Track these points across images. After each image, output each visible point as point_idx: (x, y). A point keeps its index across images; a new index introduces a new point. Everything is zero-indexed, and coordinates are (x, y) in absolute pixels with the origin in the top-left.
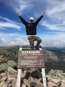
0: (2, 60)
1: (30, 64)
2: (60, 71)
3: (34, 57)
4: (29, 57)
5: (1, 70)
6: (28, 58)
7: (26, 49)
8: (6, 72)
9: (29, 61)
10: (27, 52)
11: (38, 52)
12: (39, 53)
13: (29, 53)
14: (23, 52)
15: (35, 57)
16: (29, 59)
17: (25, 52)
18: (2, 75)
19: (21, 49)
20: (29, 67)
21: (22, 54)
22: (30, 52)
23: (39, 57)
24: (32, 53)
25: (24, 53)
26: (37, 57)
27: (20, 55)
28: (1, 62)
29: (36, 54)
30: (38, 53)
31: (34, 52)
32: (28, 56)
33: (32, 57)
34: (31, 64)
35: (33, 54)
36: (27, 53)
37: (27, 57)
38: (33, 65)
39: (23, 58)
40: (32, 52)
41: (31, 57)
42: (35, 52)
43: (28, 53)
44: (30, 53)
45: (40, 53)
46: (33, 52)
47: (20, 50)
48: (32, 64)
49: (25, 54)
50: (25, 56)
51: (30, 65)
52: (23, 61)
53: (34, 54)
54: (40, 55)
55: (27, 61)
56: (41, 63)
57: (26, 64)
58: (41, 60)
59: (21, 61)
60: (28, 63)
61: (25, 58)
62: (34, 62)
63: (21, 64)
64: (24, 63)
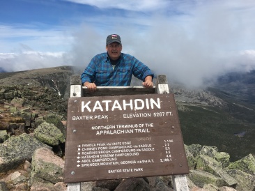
0: (19, 115)
1: (120, 159)
2: (210, 148)
3: (136, 126)
4: (116, 129)
5: (10, 162)
6: (112, 130)
8: (26, 167)
9: (115, 145)
10: (103, 106)
11: (152, 101)
12: (159, 106)
13: (114, 107)
14: (84, 106)
15: (140, 128)
16: (115, 136)
17: (98, 102)
18: (12, 182)
19: (76, 90)
20: (116, 174)
21: (80, 114)
22: (116, 105)
23: (162, 124)
24: (128, 108)
25: (90, 110)
26: (151, 125)
27: (74, 118)
28: (17, 119)
29: (145, 110)
30: (156, 109)
31: (135, 104)
32: (111, 123)
33: (129, 129)
34: (124, 158)
35: (133, 112)
36: (107, 109)
37: (107, 130)
38: (137, 166)
39: (86, 132)
40: (128, 102)
41: (126, 129)
42: (139, 105)
43: (110, 107)
44: (117, 110)
45: (164, 109)
46: (131, 104)
47: (72, 96)
48: (130, 158)
49: (98, 112)
50: (96, 123)
52: (89, 146)
53: (138, 111)
54: (165, 114)
55: (108, 146)
56: (169, 155)
57: (101, 162)
58: (171, 141)
59: (81, 148)
60: (114, 157)
61: (98, 133)
62: (141, 148)
63: (80, 164)
64: (92, 155)
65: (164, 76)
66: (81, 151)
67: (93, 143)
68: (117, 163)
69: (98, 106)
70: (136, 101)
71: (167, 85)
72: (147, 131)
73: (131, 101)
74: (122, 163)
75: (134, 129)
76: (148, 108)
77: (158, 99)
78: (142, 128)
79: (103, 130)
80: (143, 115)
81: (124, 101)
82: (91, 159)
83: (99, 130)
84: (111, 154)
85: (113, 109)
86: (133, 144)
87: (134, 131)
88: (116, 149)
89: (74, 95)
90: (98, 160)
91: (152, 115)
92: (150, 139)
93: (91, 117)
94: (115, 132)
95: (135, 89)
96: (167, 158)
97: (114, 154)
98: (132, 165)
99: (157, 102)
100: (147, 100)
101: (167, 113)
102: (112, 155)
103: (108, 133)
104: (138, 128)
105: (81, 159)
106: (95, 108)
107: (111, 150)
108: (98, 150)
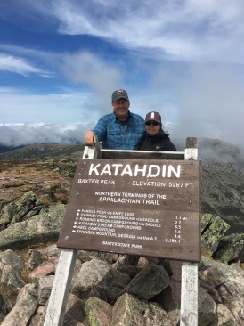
1: (118, 231)
3: (145, 196)
4: (121, 197)
6: (117, 198)
7: (118, 153)
9: (116, 215)
10: (113, 170)
11: (171, 168)
12: (178, 175)
13: (124, 172)
14: (93, 169)
15: (149, 199)
16: (119, 205)
17: (108, 165)
18: (47, 254)
19: (89, 153)
20: (110, 247)
22: (128, 170)
24: (140, 174)
25: (97, 174)
26: (164, 197)
27: (80, 181)
30: (173, 178)
31: (149, 170)
32: (116, 189)
33: (135, 198)
34: (123, 231)
35: (145, 179)
36: (116, 174)
37: (111, 197)
38: (136, 242)
39: (89, 196)
40: (141, 167)
41: (132, 197)
42: (154, 171)
43: (120, 170)
44: (126, 175)
46: (144, 170)
47: (84, 157)
48: (130, 232)
49: (106, 176)
50: (101, 188)
51: (121, 236)
52: (89, 213)
53: (151, 179)
54: (184, 185)
55: (108, 215)
56: (178, 235)
57: (98, 231)
58: (184, 219)
59: (80, 213)
60: (112, 228)
61: (100, 199)
62: (145, 222)
63: (76, 229)
64: (90, 222)
65: (195, 139)
66: (79, 217)
67: (93, 210)
68: (114, 235)
69: (107, 170)
70: (151, 166)
71: (196, 150)
72: (157, 203)
73: (145, 166)
74: (119, 236)
75: (141, 199)
76: (164, 175)
77: (179, 167)
78: (151, 199)
79: (107, 196)
80: (156, 184)
81: (137, 166)
82: (88, 226)
83: (103, 196)
84: (110, 223)
85: (122, 175)
86: (136, 216)
87: (142, 202)
88: (116, 220)
89: (87, 156)
90: (95, 229)
91: (167, 184)
92: (158, 213)
93: (97, 181)
94: (119, 200)
95: (161, 154)
96: (174, 238)
97: (113, 224)
98: (130, 240)
99: (176, 170)
100: (164, 166)
101: (187, 184)
102: (111, 226)
103: (112, 200)
104: (147, 198)
105: (77, 225)
106: (104, 171)
107: (111, 220)
108: (97, 218)
